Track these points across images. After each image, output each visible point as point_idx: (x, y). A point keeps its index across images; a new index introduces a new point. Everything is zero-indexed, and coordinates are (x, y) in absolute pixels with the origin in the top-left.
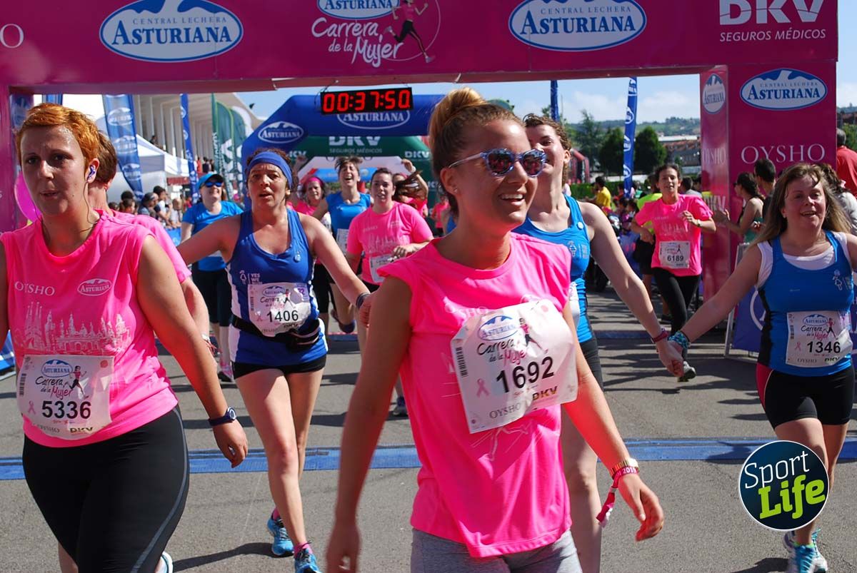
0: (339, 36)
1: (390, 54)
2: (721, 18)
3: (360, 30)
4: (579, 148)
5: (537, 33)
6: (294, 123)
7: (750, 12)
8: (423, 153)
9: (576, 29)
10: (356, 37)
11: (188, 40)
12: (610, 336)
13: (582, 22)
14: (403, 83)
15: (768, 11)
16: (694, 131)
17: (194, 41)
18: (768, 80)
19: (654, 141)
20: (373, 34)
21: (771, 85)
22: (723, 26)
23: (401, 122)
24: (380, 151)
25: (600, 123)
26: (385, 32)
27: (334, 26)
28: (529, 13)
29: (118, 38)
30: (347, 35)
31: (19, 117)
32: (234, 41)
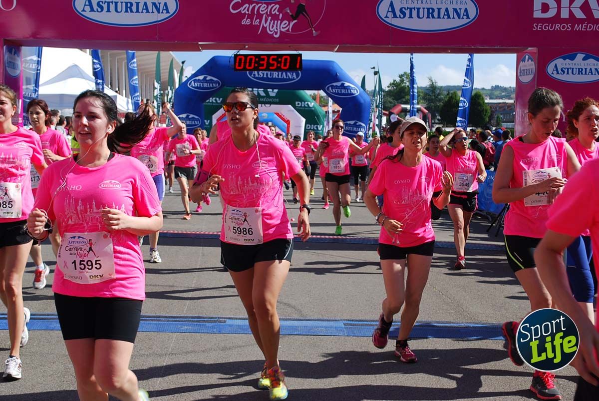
0: (250, 13)
1: (287, 28)
2: (534, 12)
3: (265, 10)
4: (425, 105)
5: (398, 18)
6: (214, 77)
7: (557, 9)
8: (309, 103)
9: (426, 15)
10: (263, 15)
11: (137, 11)
12: (440, 246)
13: (431, 11)
14: (296, 50)
15: (570, 10)
16: (512, 96)
17: (142, 12)
18: (568, 61)
19: (482, 102)
20: (275, 13)
21: (569, 64)
22: (535, 18)
23: (294, 79)
24: (277, 100)
25: (441, 87)
26: (284, 12)
27: (247, 5)
28: (392, 2)
29: (86, 6)
30: (256, 13)
31: (11, 62)
32: (171, 13)
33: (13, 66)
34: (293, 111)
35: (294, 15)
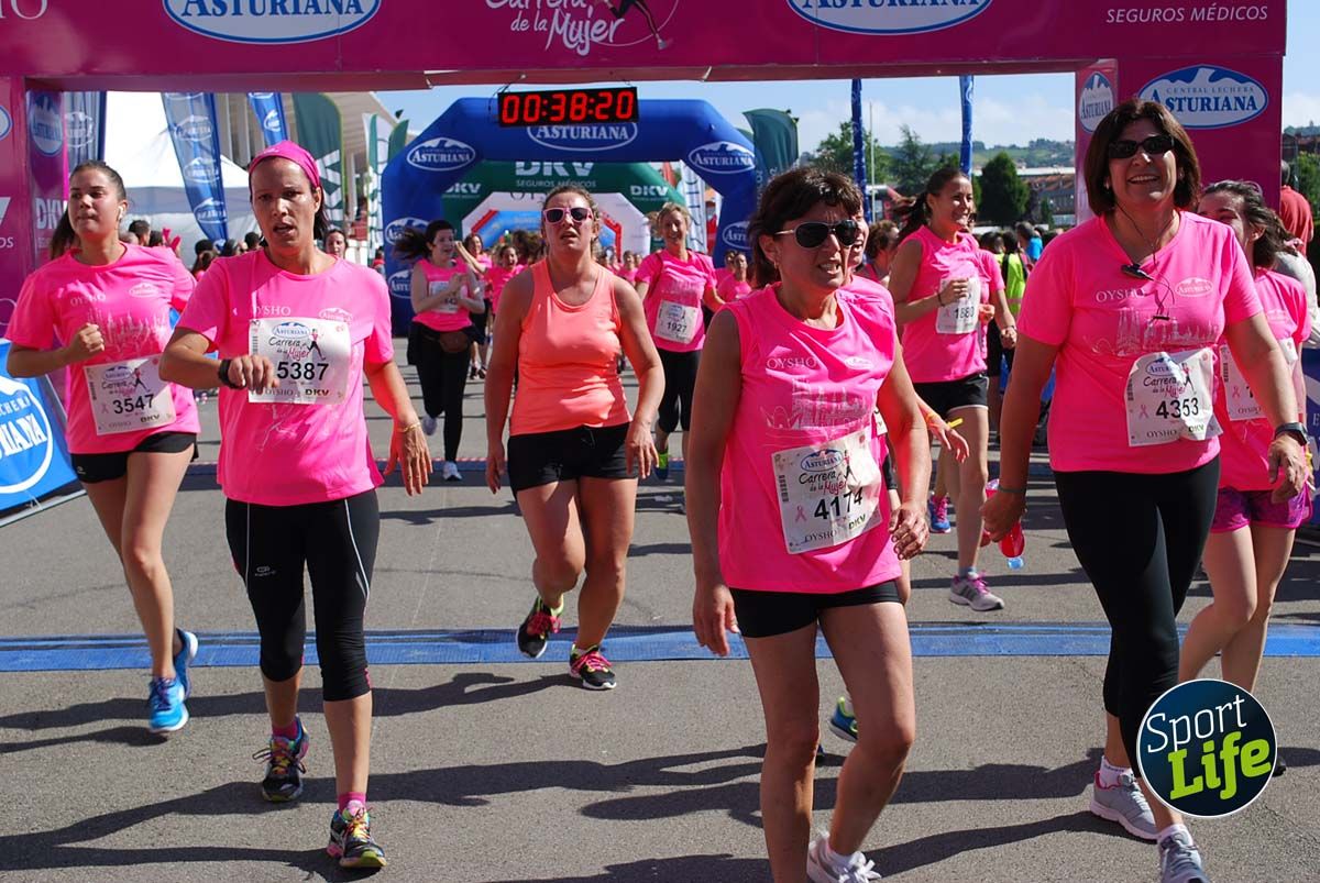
0: (527, 5)
1: (604, 36)
4: (896, 185)
5: (830, 6)
6: (460, 141)
8: (658, 188)
9: (887, 1)
11: (297, 11)
14: (624, 80)
17: (306, 13)
18: (1180, 84)
19: (1010, 174)
20: (579, 6)
21: (1183, 90)
23: (623, 140)
24: (593, 184)
25: (928, 146)
26: (596, 2)
29: (190, 5)
30: (539, 6)
31: (40, 124)
32: (366, 13)
33: (46, 130)
34: (627, 205)
35: (618, 9)
